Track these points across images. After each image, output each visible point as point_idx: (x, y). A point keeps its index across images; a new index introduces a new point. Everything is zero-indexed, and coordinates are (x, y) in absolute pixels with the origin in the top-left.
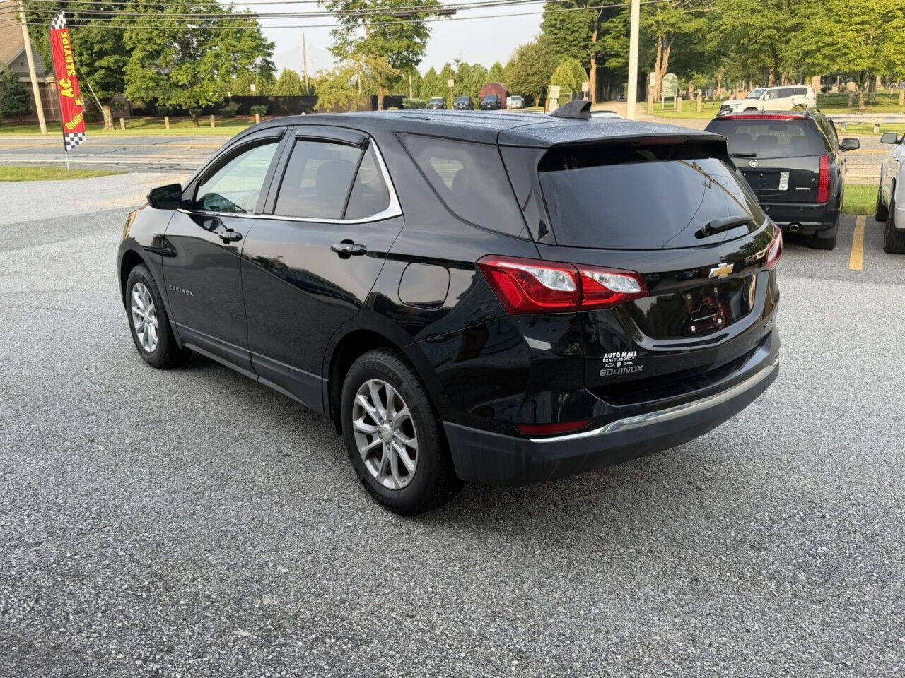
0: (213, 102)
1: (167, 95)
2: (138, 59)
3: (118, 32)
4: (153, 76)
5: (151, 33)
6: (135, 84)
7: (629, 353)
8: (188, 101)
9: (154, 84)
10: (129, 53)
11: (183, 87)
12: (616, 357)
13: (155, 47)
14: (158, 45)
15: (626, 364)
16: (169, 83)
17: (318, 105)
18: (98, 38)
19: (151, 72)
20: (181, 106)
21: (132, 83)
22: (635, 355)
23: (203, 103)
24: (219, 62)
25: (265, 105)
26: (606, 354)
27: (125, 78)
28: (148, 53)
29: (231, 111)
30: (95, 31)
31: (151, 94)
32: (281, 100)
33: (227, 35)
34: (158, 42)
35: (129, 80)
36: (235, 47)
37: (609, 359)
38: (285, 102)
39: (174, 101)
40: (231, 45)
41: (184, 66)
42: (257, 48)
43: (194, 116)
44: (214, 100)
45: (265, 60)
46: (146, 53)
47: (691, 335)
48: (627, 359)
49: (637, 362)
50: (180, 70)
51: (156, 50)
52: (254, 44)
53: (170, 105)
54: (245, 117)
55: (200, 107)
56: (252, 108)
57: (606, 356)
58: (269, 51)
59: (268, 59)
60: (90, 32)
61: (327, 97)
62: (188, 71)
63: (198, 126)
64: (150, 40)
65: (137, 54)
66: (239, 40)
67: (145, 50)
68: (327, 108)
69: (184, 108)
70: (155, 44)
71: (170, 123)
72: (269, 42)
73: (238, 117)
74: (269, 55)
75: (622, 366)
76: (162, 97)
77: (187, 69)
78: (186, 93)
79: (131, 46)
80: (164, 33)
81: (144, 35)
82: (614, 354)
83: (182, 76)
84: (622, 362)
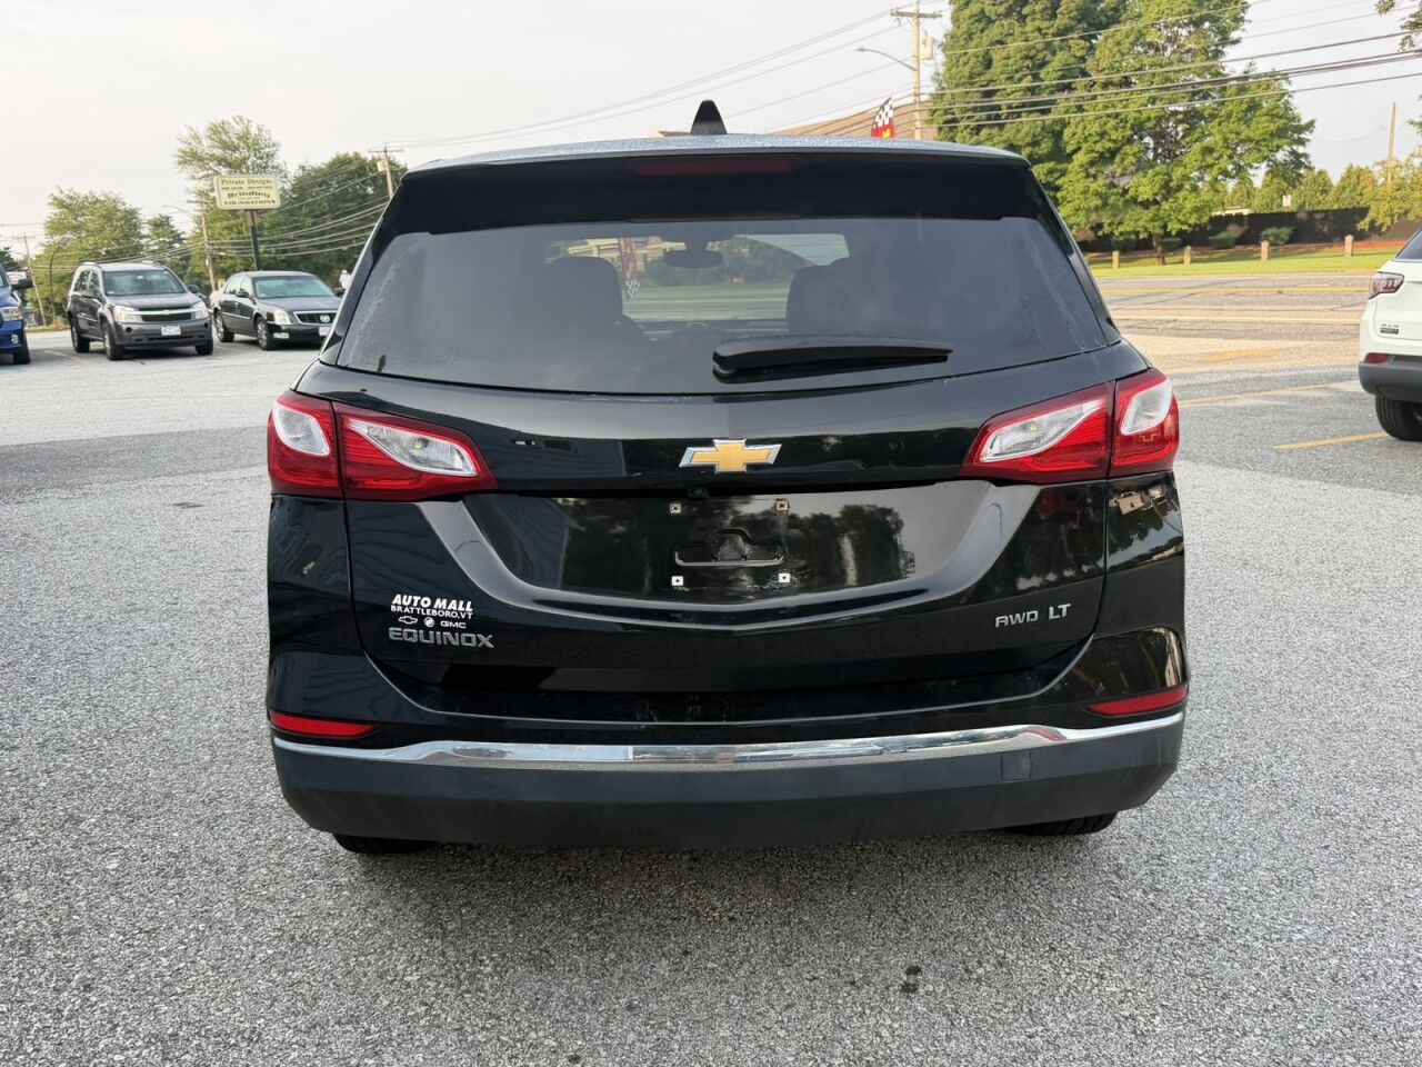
0: (1190, 226)
1: (1118, 218)
2: (1082, 166)
3: (1058, 128)
4: (1099, 189)
5: (1106, 124)
6: (1072, 204)
7: (454, 602)
8: (1150, 226)
9: (1099, 202)
10: (1069, 158)
11: (1146, 205)
12: (419, 605)
13: (1111, 145)
14: (1115, 141)
15: (447, 624)
16: (1122, 199)
17: (1367, 220)
18: (1028, 139)
19: (1098, 185)
20: (1137, 233)
21: (1069, 202)
22: (468, 609)
23: (1174, 227)
24: (1210, 160)
25: (1288, 226)
26: (398, 596)
27: (1059, 195)
28: (1097, 155)
29: (1229, 239)
30: (1026, 128)
31: (1093, 217)
32: (1318, 216)
33: (1229, 116)
34: (1114, 137)
35: (1064, 198)
36: (1238, 134)
37: (404, 607)
38: (1325, 220)
39: (1127, 227)
40: (1231, 132)
41: (1151, 172)
42: (1280, 133)
43: (1159, 249)
44: (1192, 221)
45: (1293, 153)
46: (1094, 155)
47: (674, 594)
48: (447, 614)
49: (474, 625)
50: (1145, 177)
51: (1109, 150)
52: (1273, 127)
53: (1121, 234)
54: (1250, 248)
55: (1167, 234)
56: (1264, 233)
57: (397, 599)
58: (1303, 136)
59: (1300, 150)
60: (1018, 131)
61: (1385, 207)
62: (1156, 178)
63: (1164, 263)
64: (1102, 135)
65: (1081, 158)
66: (1247, 122)
67: (1093, 151)
68: (1382, 225)
69: (1141, 237)
70: (1110, 140)
71: (1121, 261)
72: (1304, 121)
73: (1239, 248)
74: (1301, 142)
75: (437, 627)
76: (1109, 221)
77: (1154, 176)
78: (1148, 214)
79: (1075, 147)
80: (1127, 122)
81: (1095, 128)
82: (417, 598)
83: (1145, 187)
84: (437, 619)
